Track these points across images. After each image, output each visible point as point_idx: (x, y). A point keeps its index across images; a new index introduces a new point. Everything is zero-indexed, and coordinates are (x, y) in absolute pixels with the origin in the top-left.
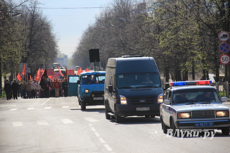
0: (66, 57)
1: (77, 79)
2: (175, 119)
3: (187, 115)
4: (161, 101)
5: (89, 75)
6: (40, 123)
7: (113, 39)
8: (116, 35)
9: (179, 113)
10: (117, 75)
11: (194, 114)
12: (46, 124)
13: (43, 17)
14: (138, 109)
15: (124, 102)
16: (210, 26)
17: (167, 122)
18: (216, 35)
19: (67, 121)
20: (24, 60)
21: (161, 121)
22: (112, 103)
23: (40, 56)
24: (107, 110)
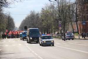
0: (17, 27)
1: (22, 33)
2: (42, 43)
3: (45, 42)
4: (40, 38)
5: (25, 32)
6: (13, 45)
7: (30, 23)
8: (31, 22)
9: (43, 41)
10: (30, 32)
11: (47, 41)
12: (14, 45)
13: (11, 17)
14: (35, 40)
15: (31, 39)
16: (56, 20)
17: (41, 43)
18: (58, 22)
19: (20, 45)
20: (7, 28)
21: (39, 43)
22: (28, 39)
23: (11, 27)
24: (27, 41)
